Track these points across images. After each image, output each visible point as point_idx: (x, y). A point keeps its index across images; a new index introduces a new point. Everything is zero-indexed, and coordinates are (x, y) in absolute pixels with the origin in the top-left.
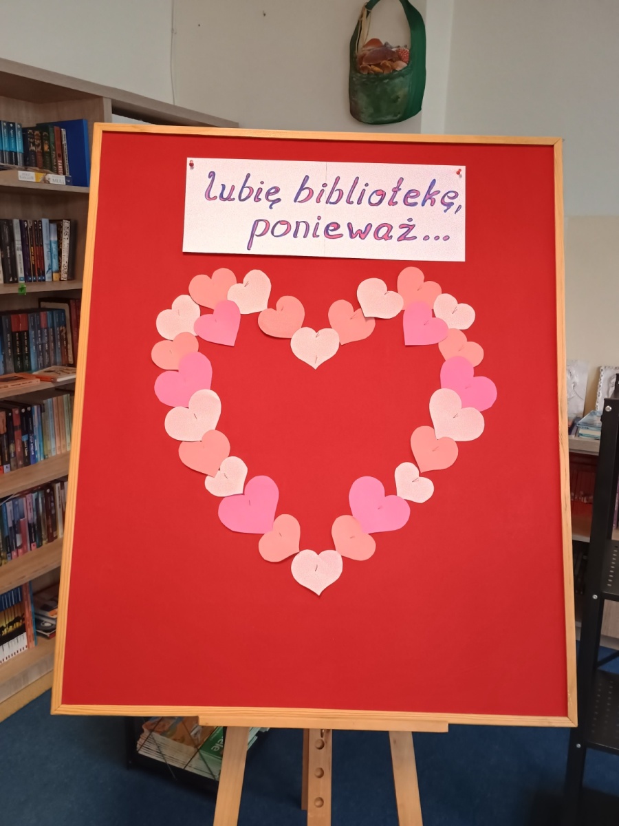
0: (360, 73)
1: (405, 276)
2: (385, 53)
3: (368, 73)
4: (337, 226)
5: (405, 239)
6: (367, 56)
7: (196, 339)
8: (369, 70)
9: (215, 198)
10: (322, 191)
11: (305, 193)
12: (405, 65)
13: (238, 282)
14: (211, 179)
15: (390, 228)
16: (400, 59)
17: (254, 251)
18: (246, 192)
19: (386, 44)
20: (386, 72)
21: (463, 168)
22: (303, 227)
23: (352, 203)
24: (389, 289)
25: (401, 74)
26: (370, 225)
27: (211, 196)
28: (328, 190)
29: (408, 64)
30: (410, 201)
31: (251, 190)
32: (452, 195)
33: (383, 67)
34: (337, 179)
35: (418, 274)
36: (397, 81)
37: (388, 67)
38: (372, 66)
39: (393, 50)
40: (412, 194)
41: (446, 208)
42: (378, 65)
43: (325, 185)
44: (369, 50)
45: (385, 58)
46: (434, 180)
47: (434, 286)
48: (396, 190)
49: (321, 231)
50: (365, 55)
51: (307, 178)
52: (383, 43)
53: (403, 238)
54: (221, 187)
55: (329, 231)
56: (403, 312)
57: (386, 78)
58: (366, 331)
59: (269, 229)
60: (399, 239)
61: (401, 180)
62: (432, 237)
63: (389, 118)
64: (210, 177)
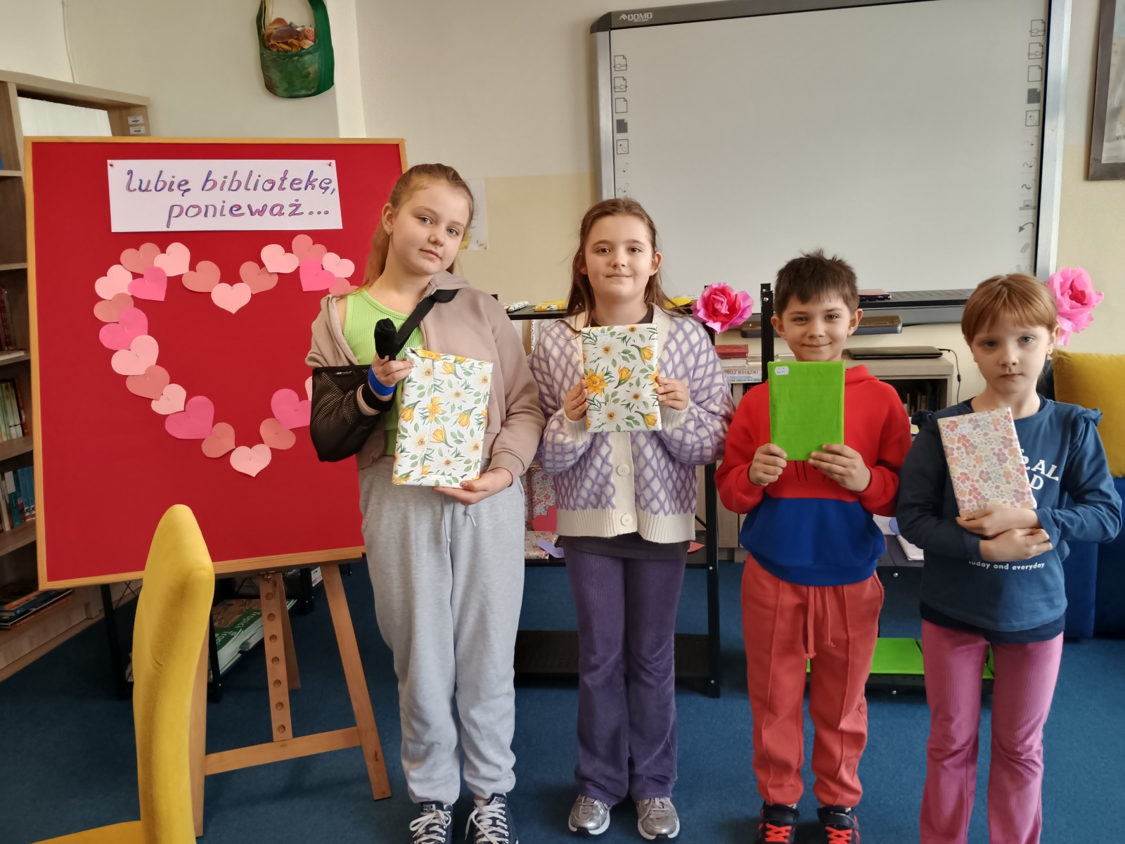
0: (269, 50)
1: (297, 242)
2: (291, 33)
3: (278, 51)
4: (239, 208)
5: (294, 214)
6: (273, 34)
7: (131, 299)
8: (278, 47)
9: (135, 190)
10: (224, 182)
11: (210, 184)
12: (312, 43)
13: (162, 253)
14: (129, 176)
15: (282, 207)
16: (307, 38)
17: (172, 229)
18: (160, 185)
19: (291, 24)
20: (294, 50)
21: (333, 162)
22: (211, 210)
23: (249, 190)
24: (286, 251)
25: (309, 52)
26: (265, 206)
27: (131, 189)
28: (228, 181)
29: (315, 43)
30: (295, 186)
31: (165, 183)
32: (328, 181)
33: (291, 45)
34: (235, 173)
35: (308, 240)
36: (307, 58)
37: (295, 45)
38: (281, 44)
39: (298, 29)
40: (296, 182)
41: (324, 191)
42: (286, 43)
43: (225, 177)
44: (276, 29)
45: (291, 37)
46: (312, 171)
47: (320, 248)
48: (283, 179)
49: (226, 211)
50: (272, 33)
51: (210, 173)
52: (288, 23)
53: (292, 214)
54: (139, 182)
55: (234, 212)
56: (299, 267)
57: (295, 56)
58: (271, 283)
59: (183, 211)
60: (290, 215)
61: (286, 172)
62: (315, 213)
63: (304, 92)
64: (128, 174)
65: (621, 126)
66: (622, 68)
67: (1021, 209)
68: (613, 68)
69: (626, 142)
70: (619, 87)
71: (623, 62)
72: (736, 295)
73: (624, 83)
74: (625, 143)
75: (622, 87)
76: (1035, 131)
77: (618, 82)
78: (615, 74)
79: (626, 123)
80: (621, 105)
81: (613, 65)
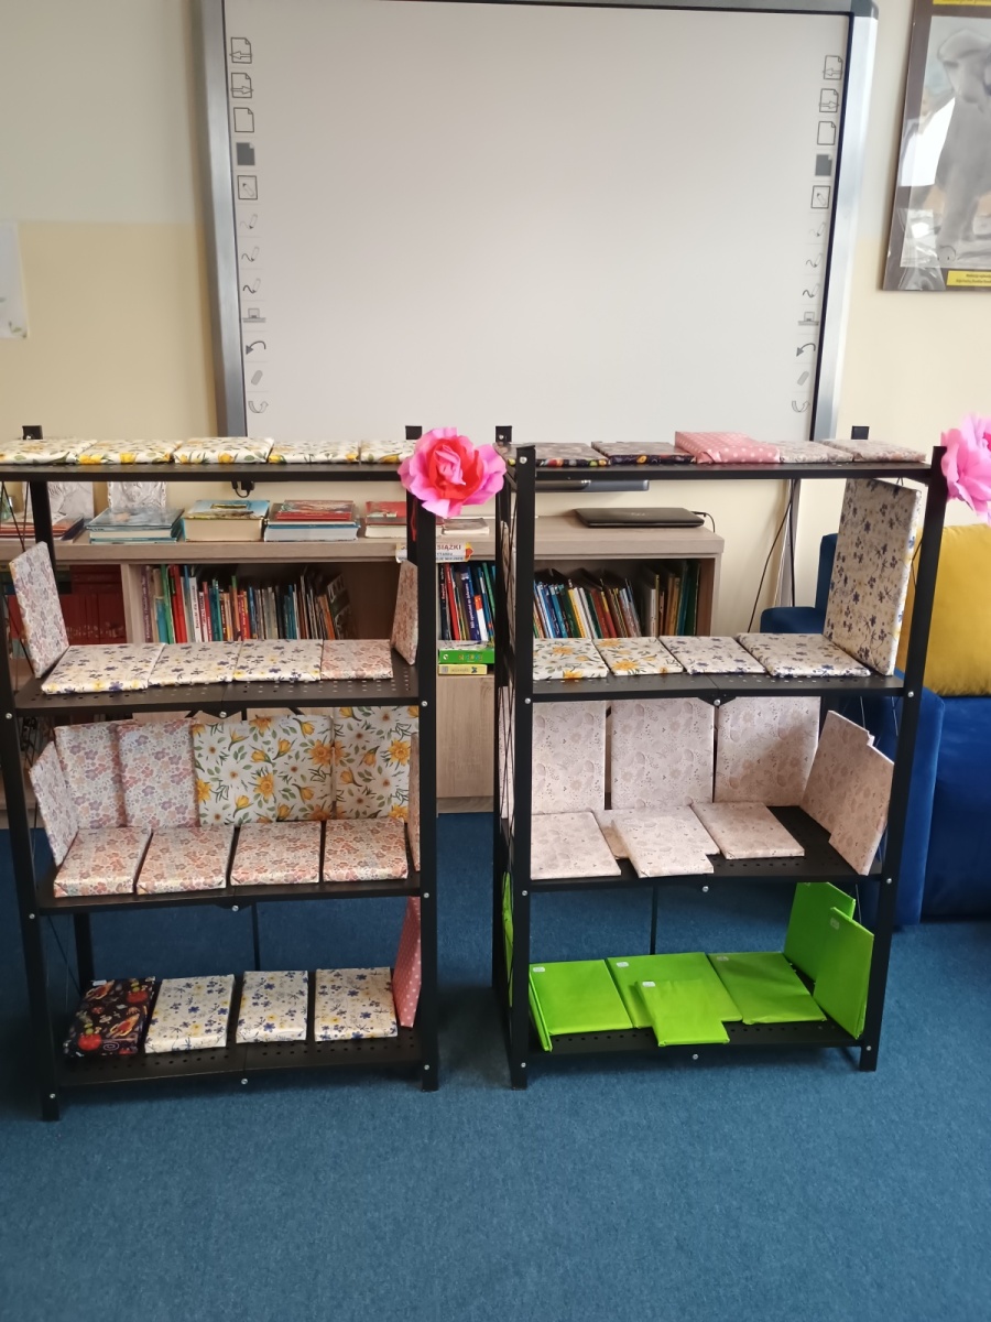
65: (245, 155)
66: (243, 60)
67: (801, 323)
68: (229, 58)
69: (253, 180)
70: (240, 90)
71: (246, 49)
72: (477, 453)
73: (247, 83)
74: (251, 182)
75: (245, 90)
76: (824, 216)
77: (239, 81)
78: (232, 68)
79: (253, 150)
80: (243, 120)
81: (229, 51)
